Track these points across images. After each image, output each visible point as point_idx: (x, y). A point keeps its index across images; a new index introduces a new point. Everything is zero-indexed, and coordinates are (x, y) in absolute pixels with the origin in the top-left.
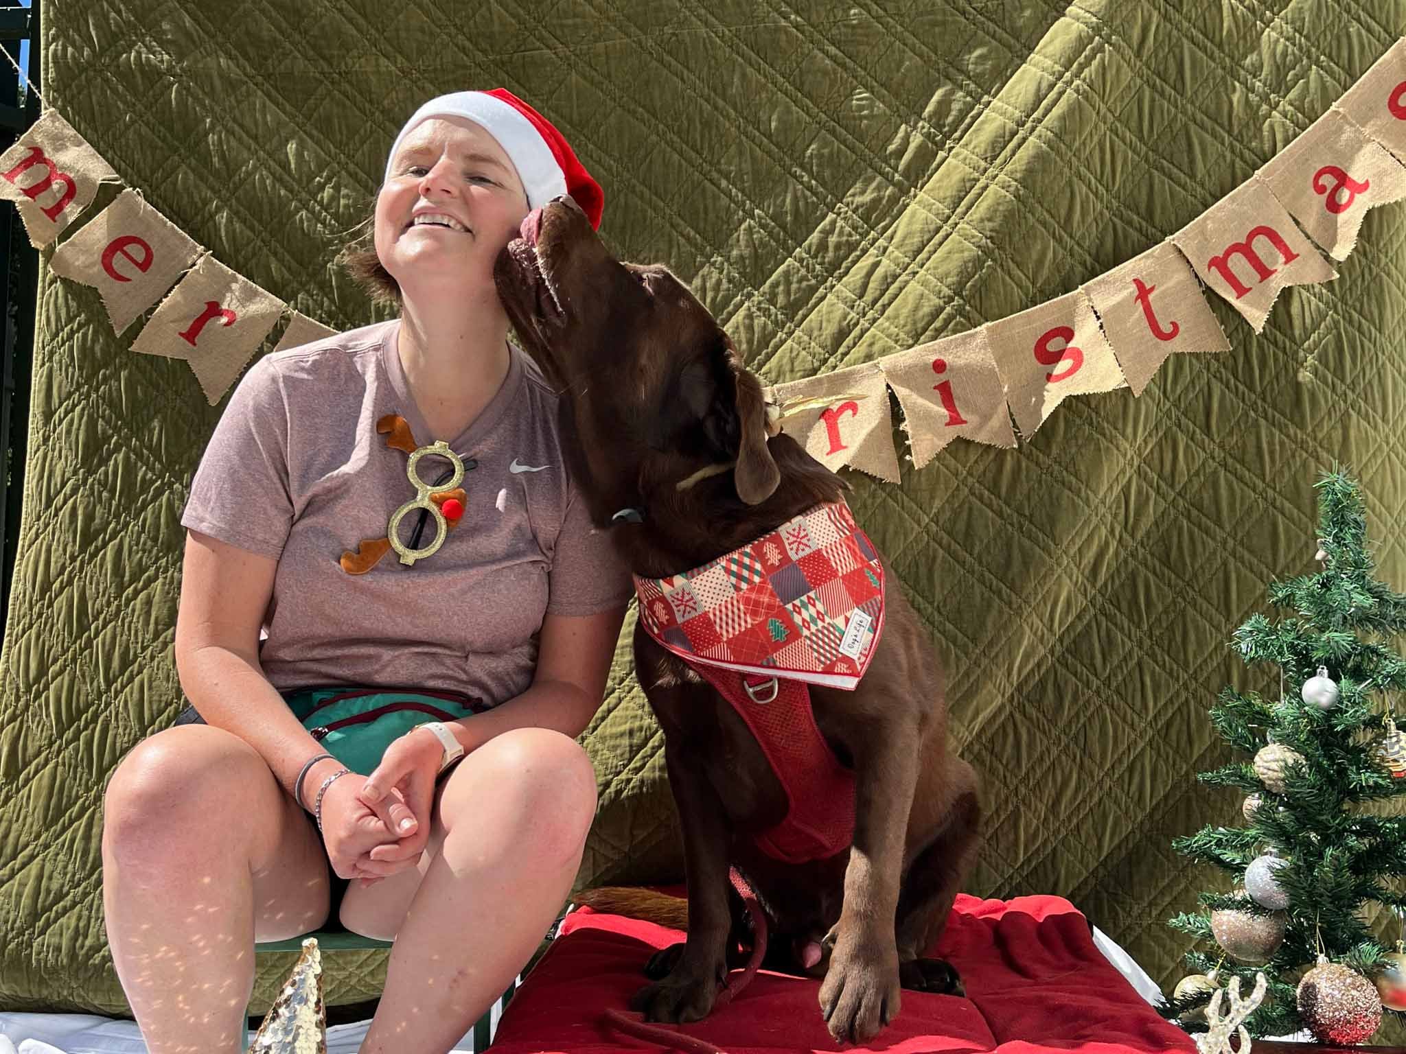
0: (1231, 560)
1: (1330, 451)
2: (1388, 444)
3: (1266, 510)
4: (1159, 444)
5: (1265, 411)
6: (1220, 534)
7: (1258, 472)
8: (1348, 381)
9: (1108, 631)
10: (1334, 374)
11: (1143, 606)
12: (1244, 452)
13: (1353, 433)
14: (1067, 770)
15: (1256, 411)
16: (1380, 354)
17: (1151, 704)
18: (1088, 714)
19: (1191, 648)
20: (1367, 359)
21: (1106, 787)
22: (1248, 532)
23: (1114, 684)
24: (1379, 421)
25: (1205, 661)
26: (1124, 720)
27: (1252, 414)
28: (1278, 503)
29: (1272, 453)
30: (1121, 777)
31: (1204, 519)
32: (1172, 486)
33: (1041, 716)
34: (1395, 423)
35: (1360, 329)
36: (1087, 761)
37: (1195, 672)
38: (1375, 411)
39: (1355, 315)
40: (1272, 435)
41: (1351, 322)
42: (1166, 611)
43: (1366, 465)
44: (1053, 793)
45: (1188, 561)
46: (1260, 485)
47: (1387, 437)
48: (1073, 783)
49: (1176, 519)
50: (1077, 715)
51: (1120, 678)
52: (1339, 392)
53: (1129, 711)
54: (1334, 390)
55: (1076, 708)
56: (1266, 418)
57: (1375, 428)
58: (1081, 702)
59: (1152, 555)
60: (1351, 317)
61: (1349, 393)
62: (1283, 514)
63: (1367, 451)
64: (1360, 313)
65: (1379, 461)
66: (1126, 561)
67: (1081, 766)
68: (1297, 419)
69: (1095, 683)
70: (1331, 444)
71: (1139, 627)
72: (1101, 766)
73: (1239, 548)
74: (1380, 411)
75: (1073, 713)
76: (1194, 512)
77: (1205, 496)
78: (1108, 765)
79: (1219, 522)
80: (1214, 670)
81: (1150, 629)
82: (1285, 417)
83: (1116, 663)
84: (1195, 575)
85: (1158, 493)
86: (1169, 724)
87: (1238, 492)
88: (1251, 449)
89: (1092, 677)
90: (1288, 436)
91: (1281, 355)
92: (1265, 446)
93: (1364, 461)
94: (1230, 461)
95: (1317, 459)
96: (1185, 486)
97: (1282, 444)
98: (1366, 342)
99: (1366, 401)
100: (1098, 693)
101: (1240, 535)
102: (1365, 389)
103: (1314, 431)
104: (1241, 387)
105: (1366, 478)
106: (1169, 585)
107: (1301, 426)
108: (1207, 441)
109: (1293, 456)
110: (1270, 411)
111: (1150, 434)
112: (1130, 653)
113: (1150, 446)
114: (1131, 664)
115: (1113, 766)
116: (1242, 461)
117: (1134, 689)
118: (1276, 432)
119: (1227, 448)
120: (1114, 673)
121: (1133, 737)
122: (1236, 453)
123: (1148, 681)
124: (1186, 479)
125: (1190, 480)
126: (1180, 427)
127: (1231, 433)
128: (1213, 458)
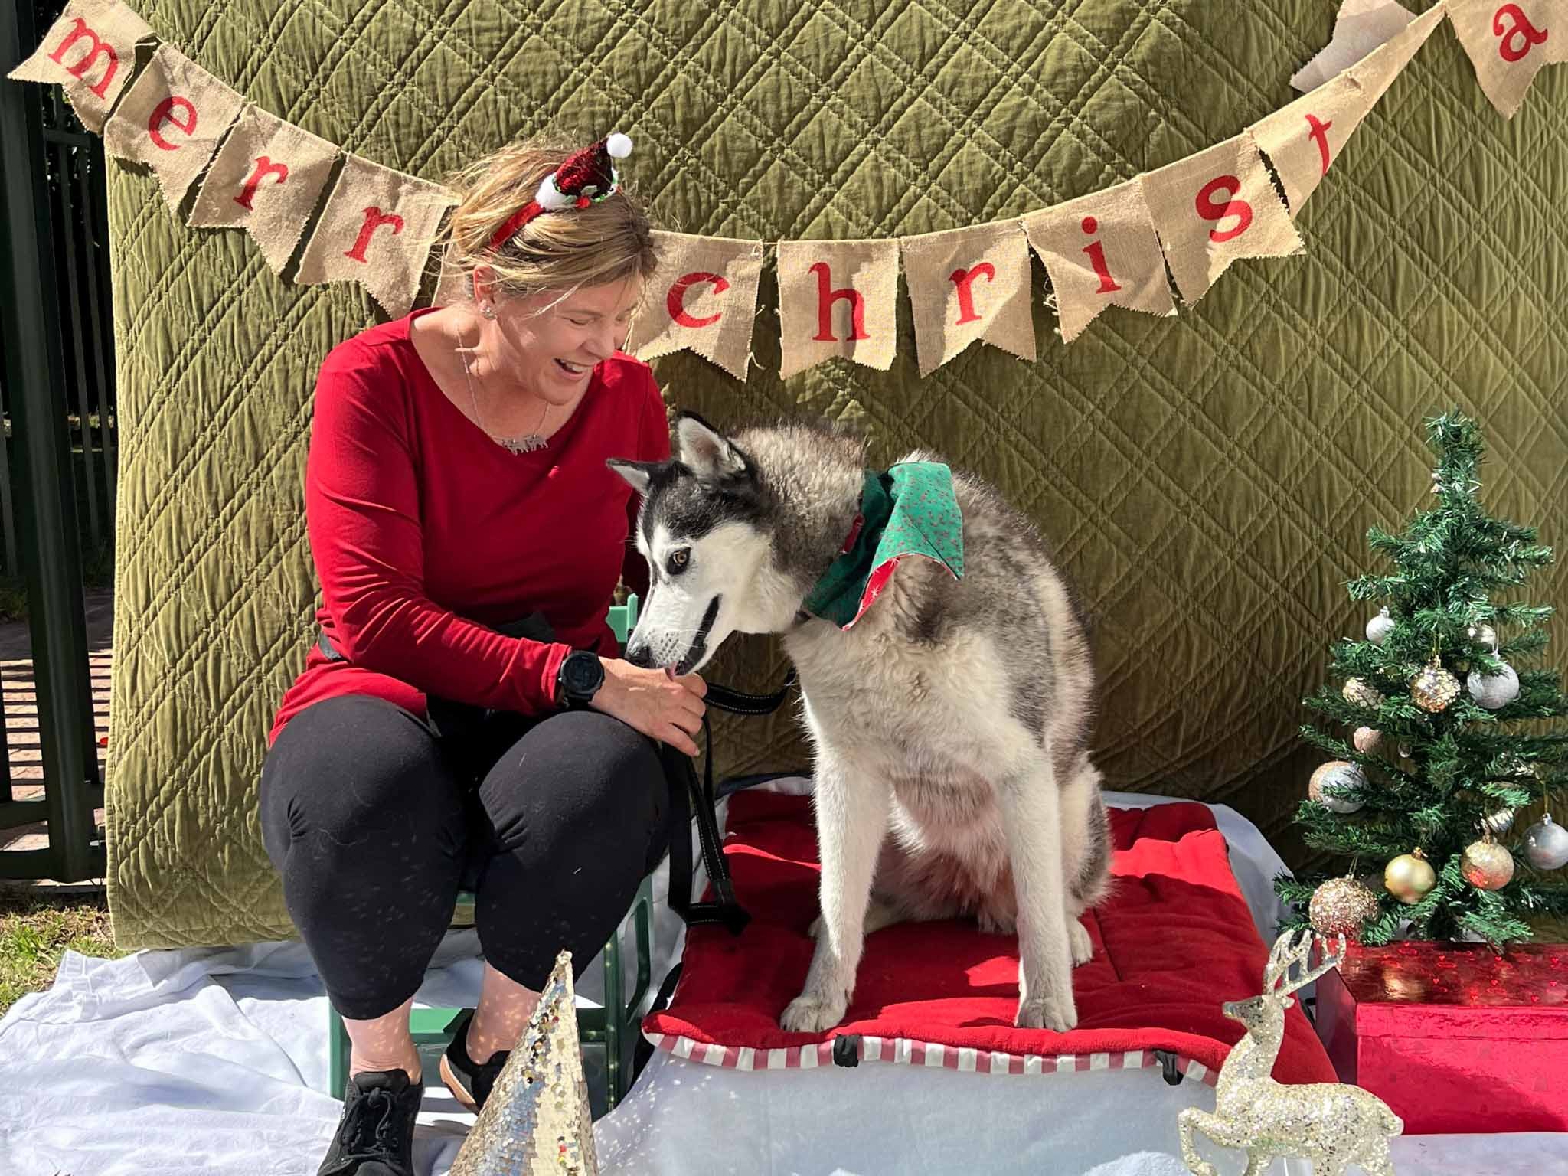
5: (1446, 286)
7: (1437, 354)
11: (1325, 502)
12: (1426, 334)
15: (1438, 286)
18: (1264, 618)
21: (1277, 693)
23: (1292, 586)
26: (1300, 624)
27: (1435, 288)
29: (1450, 334)
30: (1294, 682)
32: (1357, 369)
33: (1216, 623)
40: (1452, 315)
42: (1346, 506)
45: (1369, 450)
46: (1438, 369)
47: (1549, 315)
48: (1242, 688)
49: (1360, 405)
50: (1253, 619)
51: (1299, 579)
52: (1511, 268)
53: (1305, 614)
54: (1507, 265)
55: (1252, 612)
56: (1447, 295)
57: (1539, 307)
58: (1258, 606)
59: (1336, 444)
60: (1527, 184)
61: (1520, 269)
63: (1531, 330)
64: (1535, 182)
65: (1541, 341)
66: (1310, 452)
68: (1475, 296)
69: (1274, 586)
71: (1320, 524)
72: (1273, 671)
75: (1249, 617)
76: (1378, 398)
77: (1388, 379)
81: (1331, 525)
82: (1464, 295)
83: (1296, 563)
85: (1342, 376)
87: (1418, 377)
88: (1433, 330)
89: (1271, 581)
90: (1465, 315)
92: (1445, 327)
94: (1412, 341)
96: (1369, 369)
97: (1459, 323)
100: (1276, 596)
106: (1351, 480)
107: (1477, 305)
108: (1392, 317)
110: (1451, 286)
111: (1333, 311)
112: (1310, 553)
113: (1333, 325)
114: (1311, 563)
115: (1286, 672)
116: (1423, 344)
117: (1312, 591)
118: (1455, 310)
119: (1411, 327)
120: (1293, 575)
121: (1308, 640)
122: (1420, 332)
123: (1327, 580)
124: (1371, 360)
125: (1375, 362)
126: (1364, 302)
127: (1415, 309)
128: (1397, 337)
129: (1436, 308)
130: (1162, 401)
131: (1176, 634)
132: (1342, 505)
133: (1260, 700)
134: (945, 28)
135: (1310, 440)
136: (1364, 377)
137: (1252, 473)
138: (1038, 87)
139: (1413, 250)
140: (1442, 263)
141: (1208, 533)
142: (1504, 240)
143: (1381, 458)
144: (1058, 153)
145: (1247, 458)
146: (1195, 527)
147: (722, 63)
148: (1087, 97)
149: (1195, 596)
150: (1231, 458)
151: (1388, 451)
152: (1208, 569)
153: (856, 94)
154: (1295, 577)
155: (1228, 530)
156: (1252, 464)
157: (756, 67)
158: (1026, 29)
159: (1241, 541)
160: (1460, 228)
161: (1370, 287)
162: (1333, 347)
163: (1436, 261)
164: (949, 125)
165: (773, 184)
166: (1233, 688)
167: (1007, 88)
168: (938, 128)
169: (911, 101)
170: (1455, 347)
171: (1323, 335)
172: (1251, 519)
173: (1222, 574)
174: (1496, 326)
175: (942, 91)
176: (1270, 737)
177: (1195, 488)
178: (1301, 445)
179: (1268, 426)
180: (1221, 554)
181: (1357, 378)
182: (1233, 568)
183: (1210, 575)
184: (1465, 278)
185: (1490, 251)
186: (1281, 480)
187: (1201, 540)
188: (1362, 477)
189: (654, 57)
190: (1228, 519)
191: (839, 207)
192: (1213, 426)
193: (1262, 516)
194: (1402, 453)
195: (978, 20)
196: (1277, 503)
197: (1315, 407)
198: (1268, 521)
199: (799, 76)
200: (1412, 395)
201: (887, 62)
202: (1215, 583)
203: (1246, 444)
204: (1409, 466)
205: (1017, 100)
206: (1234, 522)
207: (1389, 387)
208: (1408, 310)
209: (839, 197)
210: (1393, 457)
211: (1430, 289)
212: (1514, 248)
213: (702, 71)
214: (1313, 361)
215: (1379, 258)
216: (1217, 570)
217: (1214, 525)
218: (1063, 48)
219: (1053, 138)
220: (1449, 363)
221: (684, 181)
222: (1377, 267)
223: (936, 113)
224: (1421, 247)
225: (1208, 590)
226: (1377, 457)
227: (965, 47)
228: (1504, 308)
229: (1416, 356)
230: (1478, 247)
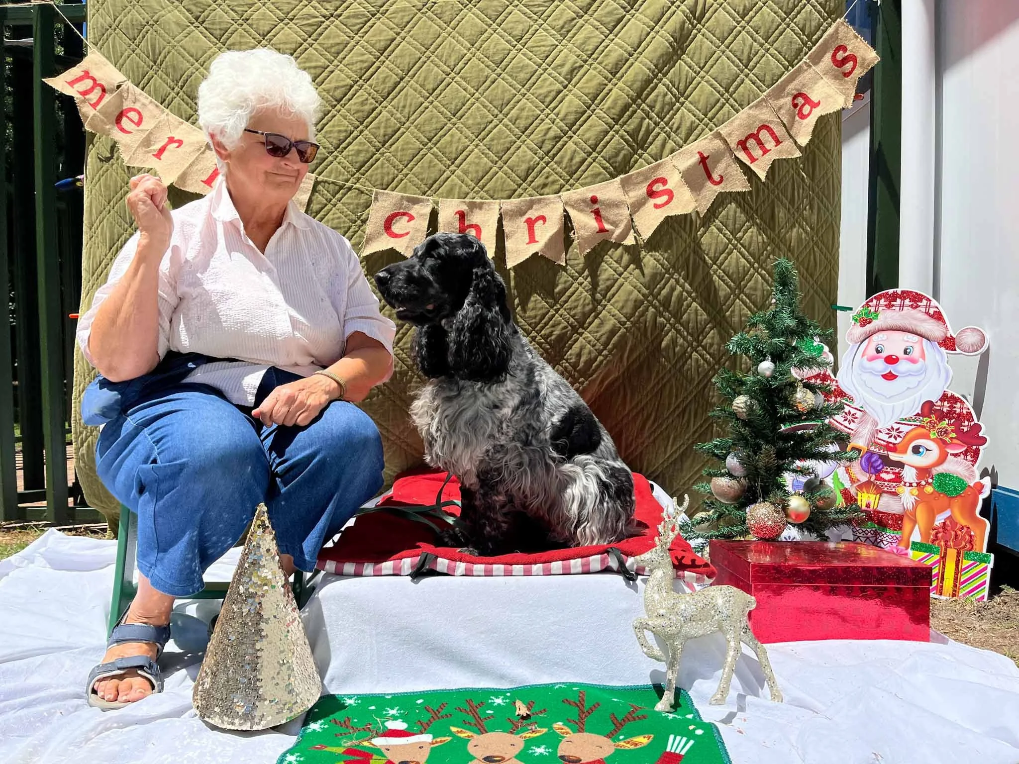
20: (805, 195)
22: (746, 286)
23: (678, 367)
24: (809, 229)
25: (724, 354)
27: (751, 220)
28: (760, 271)
31: (727, 277)
35: (802, 178)
50: (658, 383)
58: (661, 376)
60: (798, 171)
61: (797, 212)
62: (762, 277)
63: (802, 245)
64: (802, 170)
65: (808, 250)
68: (771, 225)
69: (669, 366)
70: (786, 241)
73: (742, 295)
74: (810, 223)
81: (698, 337)
83: (679, 356)
89: (667, 364)
90: (767, 235)
94: (740, 246)
95: (779, 249)
104: (746, 206)
106: (708, 314)
112: (688, 350)
131: (619, 387)
134: (514, 92)
138: (558, 120)
144: (566, 152)
147: (404, 107)
148: (581, 126)
149: (628, 368)
153: (470, 122)
155: (645, 336)
157: (422, 108)
158: (554, 94)
159: (652, 342)
164: (514, 138)
165: (426, 165)
167: (543, 120)
168: (509, 139)
169: (496, 126)
173: (642, 359)
175: (511, 121)
189: (371, 104)
191: (458, 177)
195: (531, 88)
199: (442, 113)
201: (485, 107)
205: (548, 126)
209: (458, 172)
213: (395, 111)
218: (571, 102)
219: (563, 145)
221: (383, 164)
223: (508, 132)
225: (635, 366)
227: (524, 100)
230: (773, 201)
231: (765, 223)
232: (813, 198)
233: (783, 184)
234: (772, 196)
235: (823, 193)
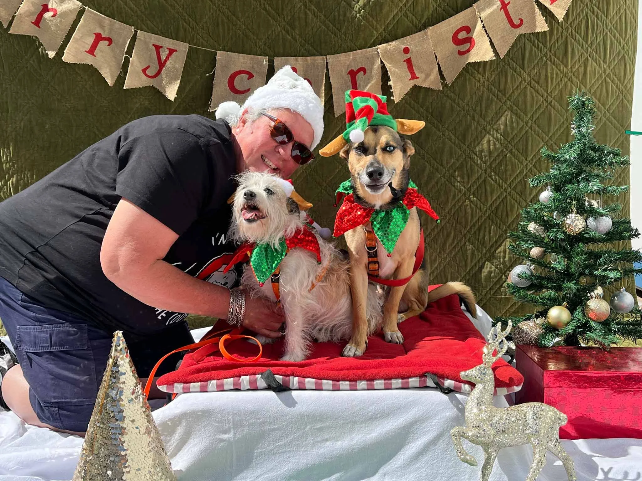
0: (530, 131)
1: (578, 78)
2: (605, 73)
3: (547, 107)
4: (498, 74)
5: (550, 57)
6: (526, 118)
7: (545, 88)
8: (589, 43)
9: (471, 166)
10: (583, 39)
12: (540, 78)
13: (589, 69)
14: (449, 230)
15: (546, 57)
16: (605, 29)
17: (489, 199)
18: (460, 204)
19: (508, 173)
20: (599, 31)
21: (468, 237)
22: (538, 117)
23: (472, 190)
24: (602, 62)
25: (515, 178)
26: (476, 206)
27: (544, 58)
28: (553, 103)
29: (552, 78)
30: (475, 233)
31: (519, 111)
32: (504, 95)
33: (438, 206)
34: (610, 63)
35: (597, 16)
36: (458, 226)
37: (510, 184)
38: (600, 57)
39: (596, 9)
40: (553, 69)
41: (593, 12)
42: (498, 155)
43: (593, 84)
44: (443, 240)
46: (546, 95)
47: (605, 70)
48: (452, 235)
50: (455, 205)
52: (585, 48)
53: (479, 202)
54: (582, 47)
55: (454, 202)
56: (551, 61)
57: (600, 66)
58: (457, 199)
60: (593, 9)
61: (589, 48)
62: (554, 108)
63: (594, 77)
64: (598, 8)
65: (600, 82)
67: (456, 229)
68: (565, 61)
70: (578, 74)
72: (465, 227)
73: (534, 125)
74: (602, 58)
75: (453, 204)
76: (515, 108)
77: (520, 99)
78: (469, 227)
79: (525, 113)
80: (519, 182)
81: (491, 164)
82: (559, 60)
83: (473, 181)
84: (513, 138)
85: (497, 98)
86: (497, 208)
87: (535, 98)
88: (543, 77)
90: (560, 70)
91: (560, 28)
92: (549, 75)
93: (593, 82)
94: (533, 82)
95: (572, 82)
96: (511, 95)
97: (557, 74)
98: (599, 22)
99: (596, 53)
101: (534, 119)
102: (596, 46)
103: (571, 68)
104: (540, 45)
105: (592, 91)
107: (566, 65)
108: (522, 72)
109: (561, 80)
111: (494, 71)
112: (481, 175)
113: (493, 76)
114: (481, 181)
115: (471, 228)
116: (538, 83)
117: (482, 192)
118: (555, 68)
119: (532, 76)
120: (472, 185)
121: (480, 214)
122: (536, 78)
123: (488, 188)
124: (511, 91)
125: (513, 92)
126: (509, 65)
127: (534, 68)
128: (525, 81)
129: (544, 67)
130: (414, 112)
132: (496, 154)
133: (460, 241)
135: (481, 126)
136: (508, 99)
137: (453, 141)
139: (534, 41)
140: (548, 47)
141: (433, 167)
142: (580, 36)
143: (516, 134)
145: (451, 134)
146: (427, 164)
150: (444, 135)
151: (520, 131)
152: (433, 182)
154: (473, 186)
155: (442, 165)
156: (453, 137)
159: (448, 171)
160: (558, 31)
161: (512, 59)
162: (493, 85)
163: (545, 46)
166: (448, 235)
170: (554, 84)
171: (488, 81)
172: (452, 161)
173: (439, 185)
174: (576, 74)
176: (467, 258)
177: (427, 148)
178: (476, 129)
179: (461, 121)
180: (439, 176)
181: (505, 99)
182: (445, 182)
183: (434, 185)
184: (560, 53)
185: (573, 41)
186: (467, 144)
187: (430, 170)
188: (506, 142)
190: (442, 161)
192: (435, 121)
193: (457, 160)
194: (527, 132)
196: (465, 154)
197: (483, 112)
198: (460, 162)
200: (532, 106)
202: (437, 189)
203: (450, 129)
204: (530, 138)
206: (445, 162)
207: (520, 103)
208: (530, 69)
210: (522, 134)
211: (542, 58)
212: (586, 38)
214: (483, 92)
215: (517, 46)
216: (437, 183)
217: (436, 164)
220: (551, 92)
222: (515, 49)
224: (538, 40)
226: (514, 134)
228: (580, 66)
229: (534, 89)
230: (566, 39)
231: (558, 59)
232: (607, 34)
233: (576, 22)
234: (565, 34)
235: (616, 29)
